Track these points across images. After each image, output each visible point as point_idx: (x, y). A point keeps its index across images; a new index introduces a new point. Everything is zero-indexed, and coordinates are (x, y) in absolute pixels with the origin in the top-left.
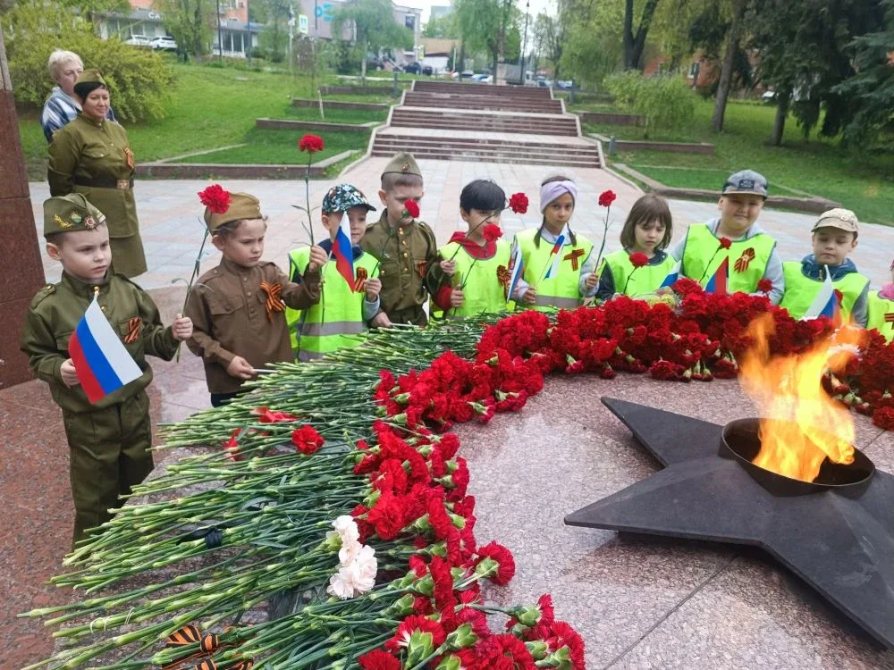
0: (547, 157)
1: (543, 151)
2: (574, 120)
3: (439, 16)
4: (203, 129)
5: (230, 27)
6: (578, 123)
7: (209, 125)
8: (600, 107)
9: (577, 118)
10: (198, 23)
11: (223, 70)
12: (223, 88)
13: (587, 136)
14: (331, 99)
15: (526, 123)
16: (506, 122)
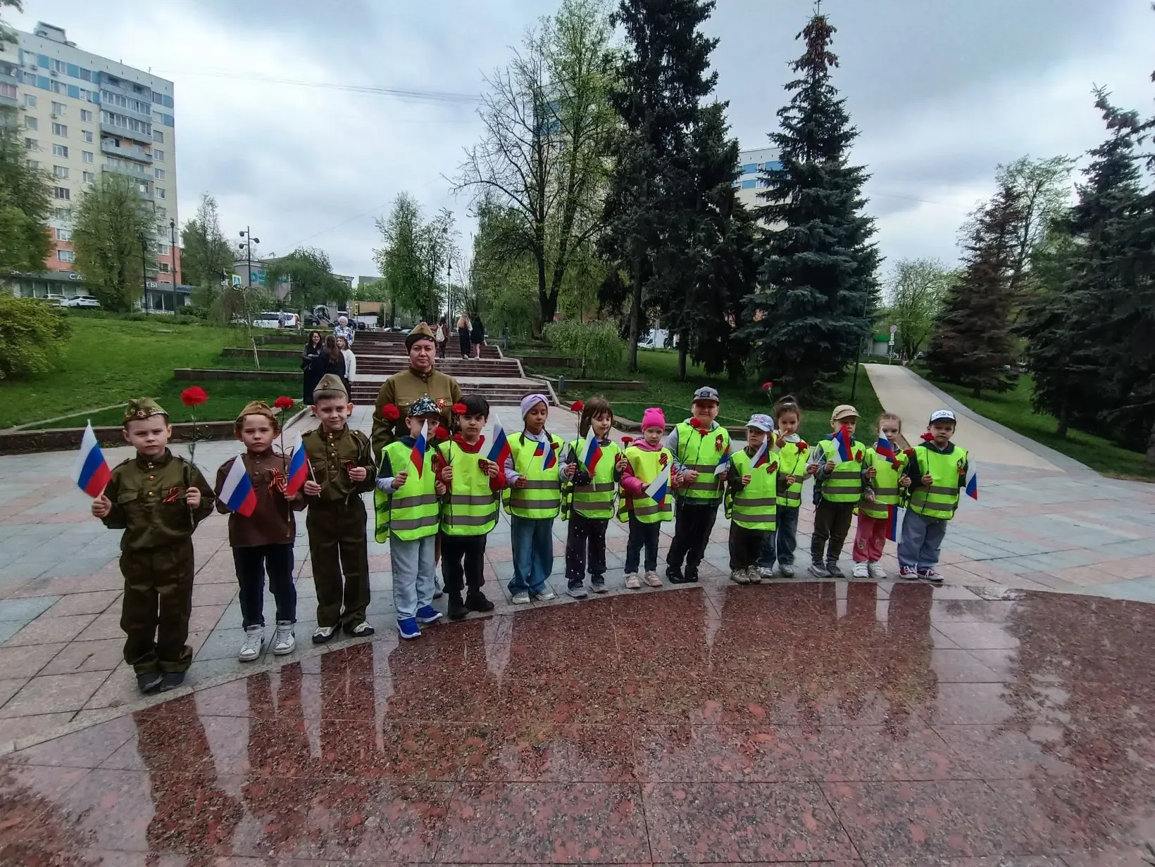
0: (502, 398)
1: (497, 392)
2: (516, 363)
3: (366, 284)
4: (103, 382)
5: (160, 289)
6: (519, 364)
7: (112, 378)
8: (535, 352)
9: (518, 361)
10: (122, 282)
11: (144, 323)
12: (140, 340)
13: (531, 377)
14: (265, 348)
15: (473, 366)
16: (453, 366)
